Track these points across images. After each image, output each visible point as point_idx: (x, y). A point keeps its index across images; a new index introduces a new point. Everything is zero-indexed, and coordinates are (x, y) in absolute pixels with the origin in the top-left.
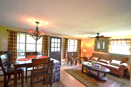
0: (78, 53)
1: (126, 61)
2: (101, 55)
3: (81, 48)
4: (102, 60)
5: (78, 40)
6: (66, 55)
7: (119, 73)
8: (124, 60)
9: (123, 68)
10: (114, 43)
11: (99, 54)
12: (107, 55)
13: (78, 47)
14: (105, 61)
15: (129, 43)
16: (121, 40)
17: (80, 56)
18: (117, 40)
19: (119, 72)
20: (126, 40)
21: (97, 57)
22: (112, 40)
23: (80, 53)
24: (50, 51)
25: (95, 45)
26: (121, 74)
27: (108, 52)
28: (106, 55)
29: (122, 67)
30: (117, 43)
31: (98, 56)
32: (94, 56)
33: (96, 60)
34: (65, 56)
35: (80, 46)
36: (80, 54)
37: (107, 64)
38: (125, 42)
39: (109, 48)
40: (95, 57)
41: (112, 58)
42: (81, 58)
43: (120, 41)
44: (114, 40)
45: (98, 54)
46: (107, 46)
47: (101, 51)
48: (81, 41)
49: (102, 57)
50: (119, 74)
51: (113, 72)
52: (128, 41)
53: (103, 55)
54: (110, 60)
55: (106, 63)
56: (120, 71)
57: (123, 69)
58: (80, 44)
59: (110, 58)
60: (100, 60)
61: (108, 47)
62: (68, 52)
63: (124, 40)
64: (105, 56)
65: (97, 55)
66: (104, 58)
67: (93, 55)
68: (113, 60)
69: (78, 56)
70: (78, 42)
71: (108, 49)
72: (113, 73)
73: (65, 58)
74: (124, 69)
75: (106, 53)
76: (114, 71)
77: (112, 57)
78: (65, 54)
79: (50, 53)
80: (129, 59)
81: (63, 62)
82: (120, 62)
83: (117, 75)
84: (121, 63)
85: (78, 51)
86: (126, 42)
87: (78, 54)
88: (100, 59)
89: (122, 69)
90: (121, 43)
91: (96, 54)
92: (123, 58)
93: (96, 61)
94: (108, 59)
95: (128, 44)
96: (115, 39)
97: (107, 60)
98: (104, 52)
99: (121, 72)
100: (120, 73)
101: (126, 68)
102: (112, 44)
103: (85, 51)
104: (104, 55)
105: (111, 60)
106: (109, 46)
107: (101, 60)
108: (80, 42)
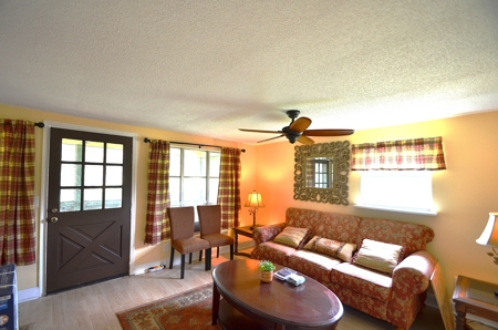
0: (226, 208)
1: (423, 243)
2: (321, 214)
3: (240, 188)
4: (322, 242)
5: (225, 151)
6: (158, 223)
7: (393, 311)
8: (415, 238)
9: (411, 286)
10: (368, 161)
11: (311, 211)
12: (345, 217)
13: (224, 184)
14: (334, 246)
15: (430, 159)
16: (398, 144)
17: (236, 223)
18: (381, 146)
19: (391, 304)
20: (420, 143)
21: (302, 226)
22: (362, 147)
23: (237, 208)
24: (49, 211)
25: (299, 173)
26: (402, 315)
27: (347, 204)
28: (338, 216)
29: (405, 279)
30: (382, 160)
31: (309, 220)
32: (291, 222)
33: (298, 243)
34: (149, 228)
35: (237, 176)
36: (236, 216)
37: (342, 261)
38: (412, 152)
39: (348, 185)
40: (294, 225)
41: (364, 231)
42: (237, 232)
43: (394, 148)
44: (368, 147)
45: (306, 211)
46: (343, 173)
47: (318, 198)
48: (242, 157)
49: (321, 228)
50: (392, 319)
51: (366, 307)
52: (427, 151)
53: (328, 214)
54: (354, 242)
55: (335, 255)
56: (399, 300)
57: (410, 290)
58: (237, 168)
59: (357, 232)
60: (311, 242)
61: (345, 179)
62: (169, 210)
63: (409, 144)
64: (334, 223)
65: (302, 218)
66: (331, 231)
67: (288, 218)
68: (366, 242)
69: (225, 226)
70: (224, 160)
71: (347, 188)
72: (366, 311)
73: (149, 240)
74: (416, 291)
75: (341, 205)
76: (372, 302)
77: (363, 223)
78: (150, 218)
79: (48, 220)
80: (435, 232)
81: (140, 262)
82: (399, 248)
83: (386, 321)
84: (402, 256)
85: (226, 200)
86: (417, 153)
87: (226, 217)
88: (315, 238)
89: (405, 291)
90: (400, 160)
91: (299, 211)
92: (408, 230)
93: (297, 249)
94: (345, 235)
95: (427, 165)
96: (375, 141)
97: (340, 241)
98: (333, 201)
99: (400, 308)
100: (397, 314)
101: (425, 287)
102: (363, 166)
103: (255, 199)
104: (330, 216)
105: (358, 241)
106: (353, 175)
107: (314, 243)
108: (236, 161)
